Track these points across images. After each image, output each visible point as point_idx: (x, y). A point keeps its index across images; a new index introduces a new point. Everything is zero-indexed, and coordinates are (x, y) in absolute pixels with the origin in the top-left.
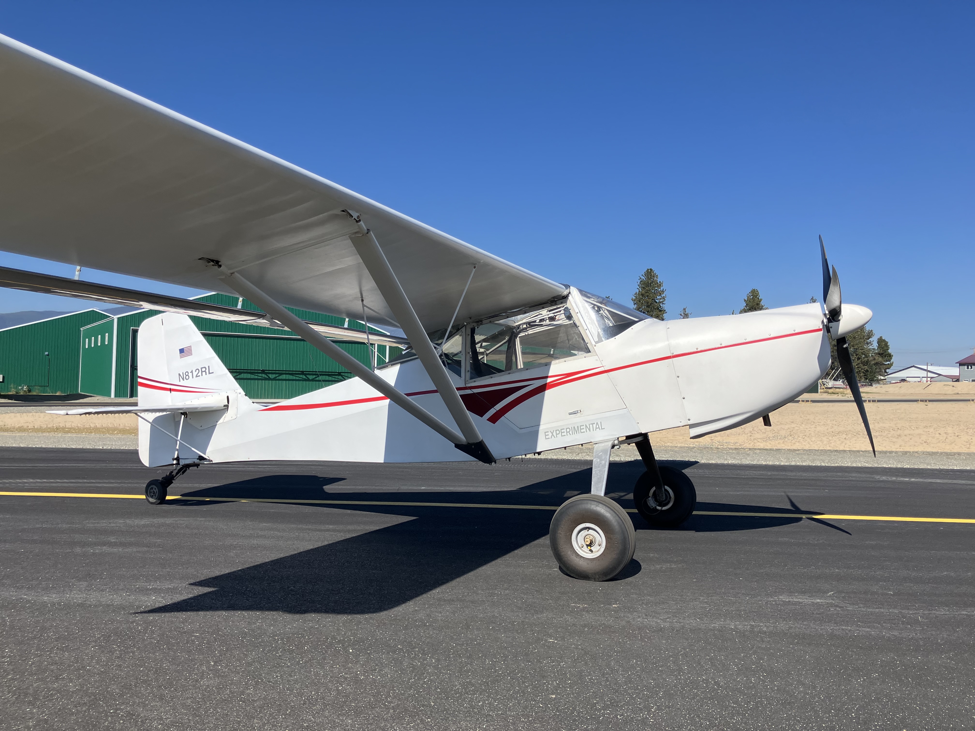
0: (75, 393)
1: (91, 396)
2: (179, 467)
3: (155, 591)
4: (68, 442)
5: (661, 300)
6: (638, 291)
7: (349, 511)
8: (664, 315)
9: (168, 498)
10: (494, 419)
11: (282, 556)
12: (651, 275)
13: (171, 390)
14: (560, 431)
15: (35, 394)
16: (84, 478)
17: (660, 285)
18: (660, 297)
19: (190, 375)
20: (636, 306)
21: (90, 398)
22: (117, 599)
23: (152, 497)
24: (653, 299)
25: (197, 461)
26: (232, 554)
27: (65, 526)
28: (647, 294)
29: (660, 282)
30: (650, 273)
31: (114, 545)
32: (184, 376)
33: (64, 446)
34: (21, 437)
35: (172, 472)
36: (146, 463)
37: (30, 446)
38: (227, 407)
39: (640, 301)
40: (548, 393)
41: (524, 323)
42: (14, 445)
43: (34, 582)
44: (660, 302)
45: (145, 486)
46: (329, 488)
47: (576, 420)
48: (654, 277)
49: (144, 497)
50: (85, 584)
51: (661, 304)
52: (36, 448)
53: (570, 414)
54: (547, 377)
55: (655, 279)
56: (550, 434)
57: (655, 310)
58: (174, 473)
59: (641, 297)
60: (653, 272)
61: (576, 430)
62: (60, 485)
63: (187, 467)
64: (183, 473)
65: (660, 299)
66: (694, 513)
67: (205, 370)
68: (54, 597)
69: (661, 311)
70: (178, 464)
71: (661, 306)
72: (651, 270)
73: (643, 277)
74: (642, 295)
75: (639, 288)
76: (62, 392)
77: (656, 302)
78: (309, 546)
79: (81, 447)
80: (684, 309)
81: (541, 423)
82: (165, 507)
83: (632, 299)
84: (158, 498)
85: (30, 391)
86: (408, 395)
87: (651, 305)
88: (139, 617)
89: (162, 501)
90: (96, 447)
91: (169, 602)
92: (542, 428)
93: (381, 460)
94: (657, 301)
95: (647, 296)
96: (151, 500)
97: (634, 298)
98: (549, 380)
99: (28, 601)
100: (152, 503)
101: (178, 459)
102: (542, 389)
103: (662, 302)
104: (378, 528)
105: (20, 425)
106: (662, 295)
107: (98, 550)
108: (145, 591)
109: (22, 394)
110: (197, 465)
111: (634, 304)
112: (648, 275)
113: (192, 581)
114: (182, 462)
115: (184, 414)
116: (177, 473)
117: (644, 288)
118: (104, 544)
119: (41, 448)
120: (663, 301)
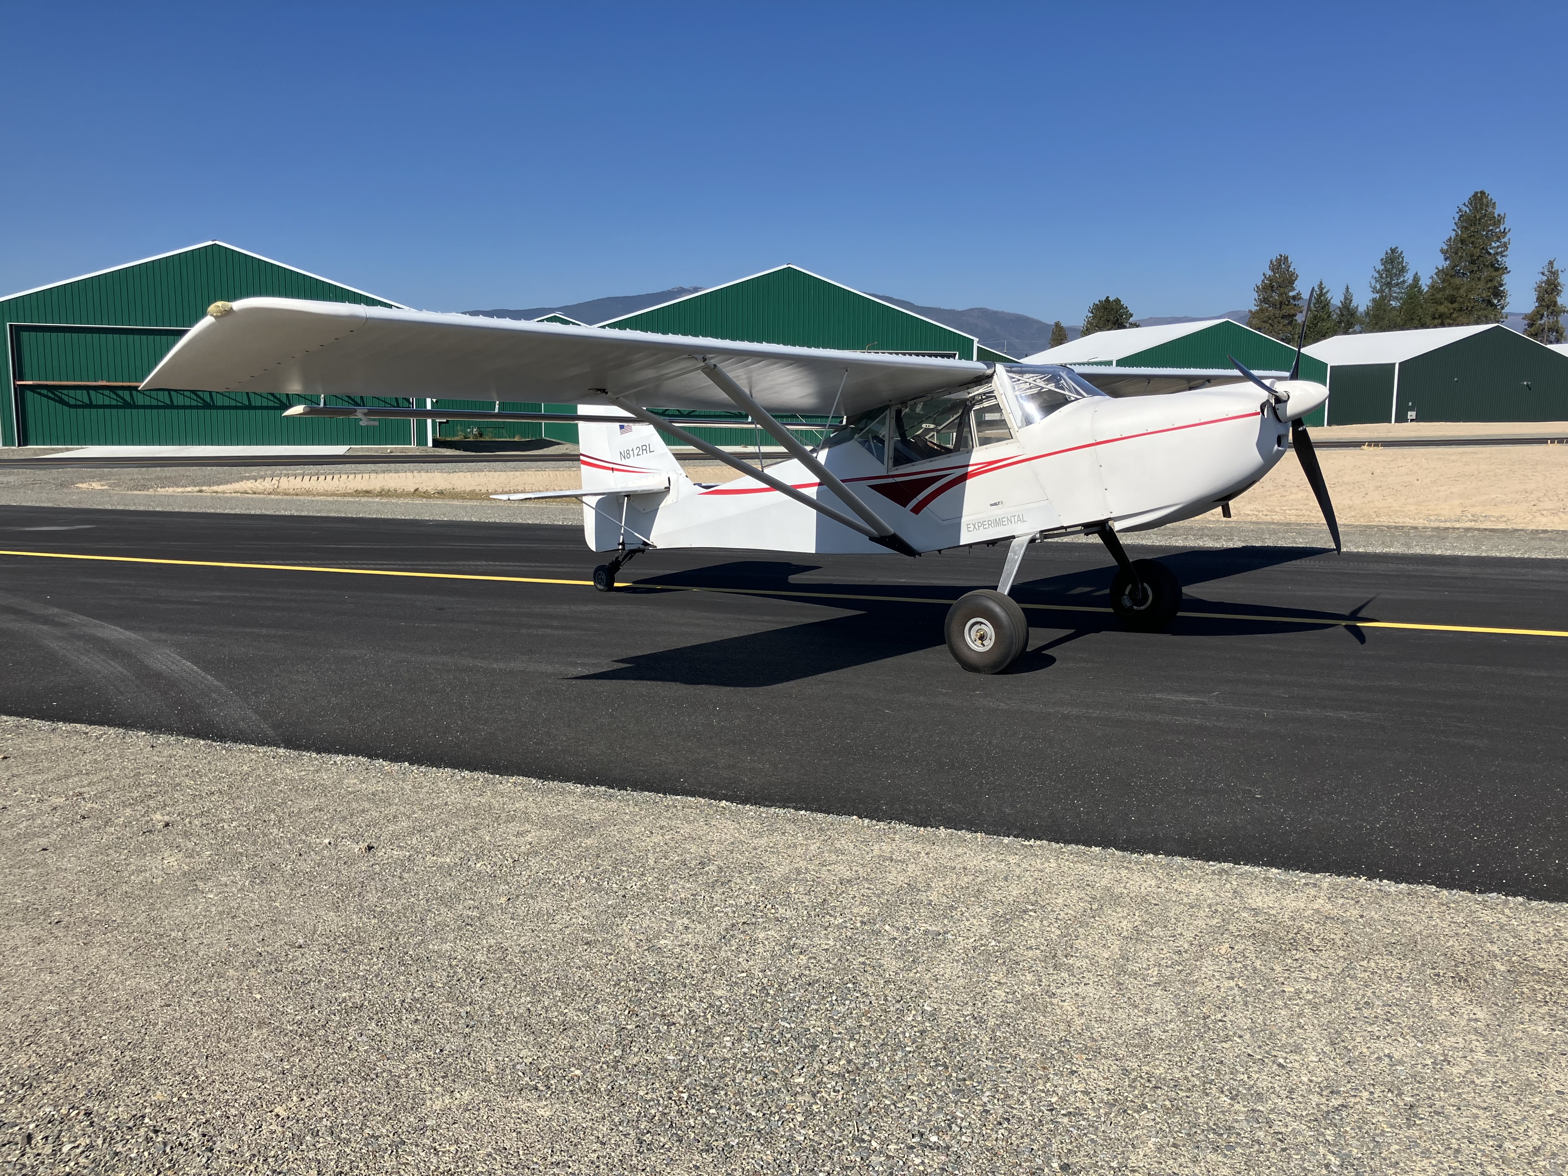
0: (538, 438)
1: (559, 444)
2: (625, 552)
3: (583, 665)
4: (525, 514)
5: (1500, 250)
6: (1453, 234)
7: (798, 603)
8: (1505, 276)
9: (616, 585)
10: (917, 510)
11: (704, 642)
12: (1481, 204)
13: (613, 469)
14: (981, 524)
15: (488, 439)
16: (537, 561)
17: (1499, 221)
18: (1498, 244)
19: (631, 453)
20: (1448, 262)
21: (556, 447)
22: (550, 669)
23: (600, 583)
24: (1483, 248)
25: (642, 547)
26: (659, 639)
27: (514, 610)
28: (1472, 239)
29: (1499, 215)
30: (1480, 201)
31: (557, 628)
32: (625, 455)
33: (520, 521)
34: (472, 507)
35: (617, 558)
36: (593, 547)
37: (483, 520)
38: (668, 489)
39: (1456, 254)
40: (969, 482)
41: (979, 394)
42: (465, 519)
43: (486, 654)
44: (1497, 254)
45: (592, 571)
46: (793, 579)
47: (997, 512)
48: (1487, 206)
49: (592, 583)
50: (527, 657)
51: (1499, 258)
52: (489, 522)
53: (992, 505)
54: (968, 466)
55: (1490, 209)
56: (972, 527)
57: (1485, 270)
58: (620, 559)
59: (1459, 245)
60: (1487, 198)
61: (998, 522)
62: (511, 568)
63: (633, 552)
64: (630, 558)
65: (1498, 247)
66: (1179, 614)
67: (645, 449)
68: (502, 665)
69: (1497, 269)
70: (623, 549)
71: (1500, 260)
72: (1483, 193)
73: (1465, 209)
74: (1462, 241)
75: (1456, 228)
76: (522, 436)
77: (1490, 254)
78: (735, 634)
79: (538, 522)
80: (1551, 263)
81: (964, 514)
82: (613, 594)
83: (1442, 251)
84: (606, 585)
85: (481, 435)
86: (843, 481)
87: (1478, 259)
88: (566, 681)
89: (611, 588)
90: (556, 523)
91: (592, 673)
92: (964, 520)
93: (814, 551)
94: (1491, 251)
95: (1472, 243)
96: (599, 587)
97: (1445, 247)
98: (970, 469)
99: (481, 667)
100: (600, 590)
101: (623, 544)
102: (964, 478)
103: (1501, 252)
104: (814, 621)
105: (471, 488)
106: (1503, 240)
107: (540, 632)
108: (575, 665)
109: (471, 439)
110: (643, 551)
111: (1446, 259)
112: (1476, 204)
113: (615, 659)
114: (628, 548)
115: (628, 496)
116: (624, 559)
117: (1466, 228)
118: (547, 627)
119: (495, 523)
120: (1504, 251)
